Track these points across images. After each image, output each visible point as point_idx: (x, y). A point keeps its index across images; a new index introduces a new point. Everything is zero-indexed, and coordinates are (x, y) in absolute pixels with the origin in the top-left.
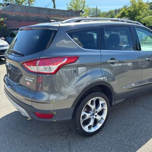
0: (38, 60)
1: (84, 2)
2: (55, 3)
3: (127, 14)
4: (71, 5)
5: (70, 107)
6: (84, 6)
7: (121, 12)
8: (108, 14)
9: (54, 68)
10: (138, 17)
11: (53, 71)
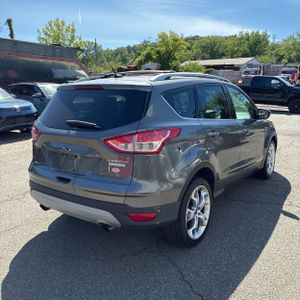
0: (135, 134)
1: (73, 31)
2: (13, 27)
3: (154, 57)
4: (46, 34)
5: (176, 200)
6: (73, 37)
7: (145, 53)
8: (116, 55)
9: (157, 144)
10: (174, 63)
11: (155, 150)
